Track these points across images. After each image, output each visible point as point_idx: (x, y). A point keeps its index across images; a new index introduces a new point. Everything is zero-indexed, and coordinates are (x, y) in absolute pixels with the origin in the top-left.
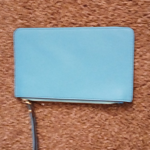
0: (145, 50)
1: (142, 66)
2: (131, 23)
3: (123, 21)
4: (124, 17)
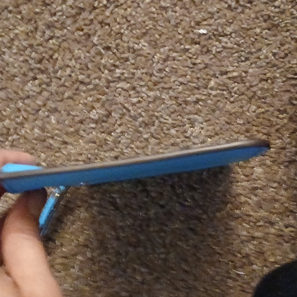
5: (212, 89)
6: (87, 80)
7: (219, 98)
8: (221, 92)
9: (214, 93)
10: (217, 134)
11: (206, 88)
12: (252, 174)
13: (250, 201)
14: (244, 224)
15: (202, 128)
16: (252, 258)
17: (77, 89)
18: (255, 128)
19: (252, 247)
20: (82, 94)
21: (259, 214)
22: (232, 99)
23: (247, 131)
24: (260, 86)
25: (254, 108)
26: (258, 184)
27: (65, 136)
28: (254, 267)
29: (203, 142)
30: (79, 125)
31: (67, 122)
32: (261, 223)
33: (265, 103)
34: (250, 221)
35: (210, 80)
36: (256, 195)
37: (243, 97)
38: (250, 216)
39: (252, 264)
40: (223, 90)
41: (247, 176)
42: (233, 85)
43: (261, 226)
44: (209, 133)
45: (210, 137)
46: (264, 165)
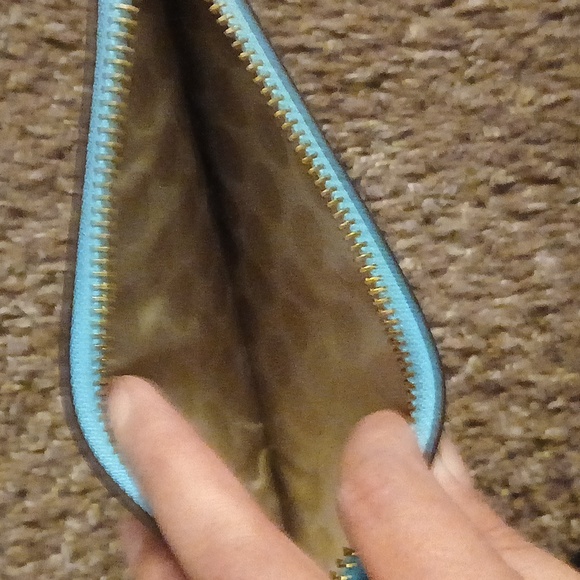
0: (452, 190)
1: (434, 273)
2: (376, 47)
3: (334, 35)
4: (339, 14)
5: (413, 45)
6: (70, 36)
7: (434, 72)
8: (440, 53)
9: (419, 56)
10: (432, 170)
11: (399, 43)
12: (530, 274)
13: (527, 346)
14: (514, 409)
15: (393, 156)
16: (539, 498)
17: (43, 64)
18: (532, 149)
19: (536, 467)
20: (57, 75)
21: (554, 379)
22: (469, 72)
23: (514, 157)
24: (544, 32)
25: (528, 93)
26: (548, 298)
27: (16, 195)
28: (546, 520)
29: (395, 193)
30: (54, 162)
31: (17, 156)
32: (559, 403)
33: (557, 78)
34: (530, 399)
35: (406, 21)
36: (543, 329)
37: (499, 64)
38: (528, 384)
39: (541, 514)
40: (445, 48)
41: (516, 279)
42: (470, 34)
43: (558, 410)
44: (410, 168)
45: (415, 177)
46: (562, 246)
